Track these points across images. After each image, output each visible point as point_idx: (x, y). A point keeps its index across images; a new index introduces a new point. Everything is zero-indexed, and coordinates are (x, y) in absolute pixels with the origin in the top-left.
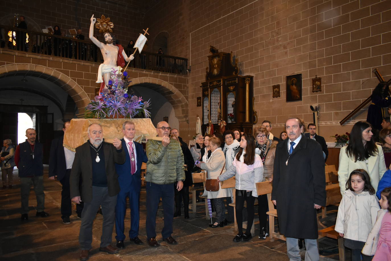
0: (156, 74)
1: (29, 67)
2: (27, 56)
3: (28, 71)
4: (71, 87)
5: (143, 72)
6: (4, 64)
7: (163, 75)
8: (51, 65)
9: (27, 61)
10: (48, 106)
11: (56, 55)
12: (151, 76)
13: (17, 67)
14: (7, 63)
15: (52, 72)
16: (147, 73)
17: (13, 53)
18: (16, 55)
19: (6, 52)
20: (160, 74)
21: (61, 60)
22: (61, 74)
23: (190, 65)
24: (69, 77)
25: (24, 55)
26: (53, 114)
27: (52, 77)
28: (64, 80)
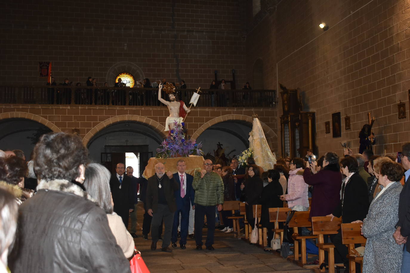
0: (239, 110)
1: (127, 117)
2: (125, 109)
3: (126, 120)
4: (160, 131)
5: (226, 110)
6: (109, 117)
7: (247, 110)
8: (144, 114)
9: (125, 113)
10: (148, 145)
11: (147, 105)
12: (234, 113)
13: (118, 118)
14: (111, 117)
15: (143, 119)
16: (230, 110)
17: (115, 108)
18: (117, 110)
19: (110, 108)
20: (244, 110)
21: (151, 109)
22: (151, 121)
23: (278, 97)
24: (158, 123)
25: (122, 109)
26: (152, 153)
27: (145, 123)
28: (154, 125)
